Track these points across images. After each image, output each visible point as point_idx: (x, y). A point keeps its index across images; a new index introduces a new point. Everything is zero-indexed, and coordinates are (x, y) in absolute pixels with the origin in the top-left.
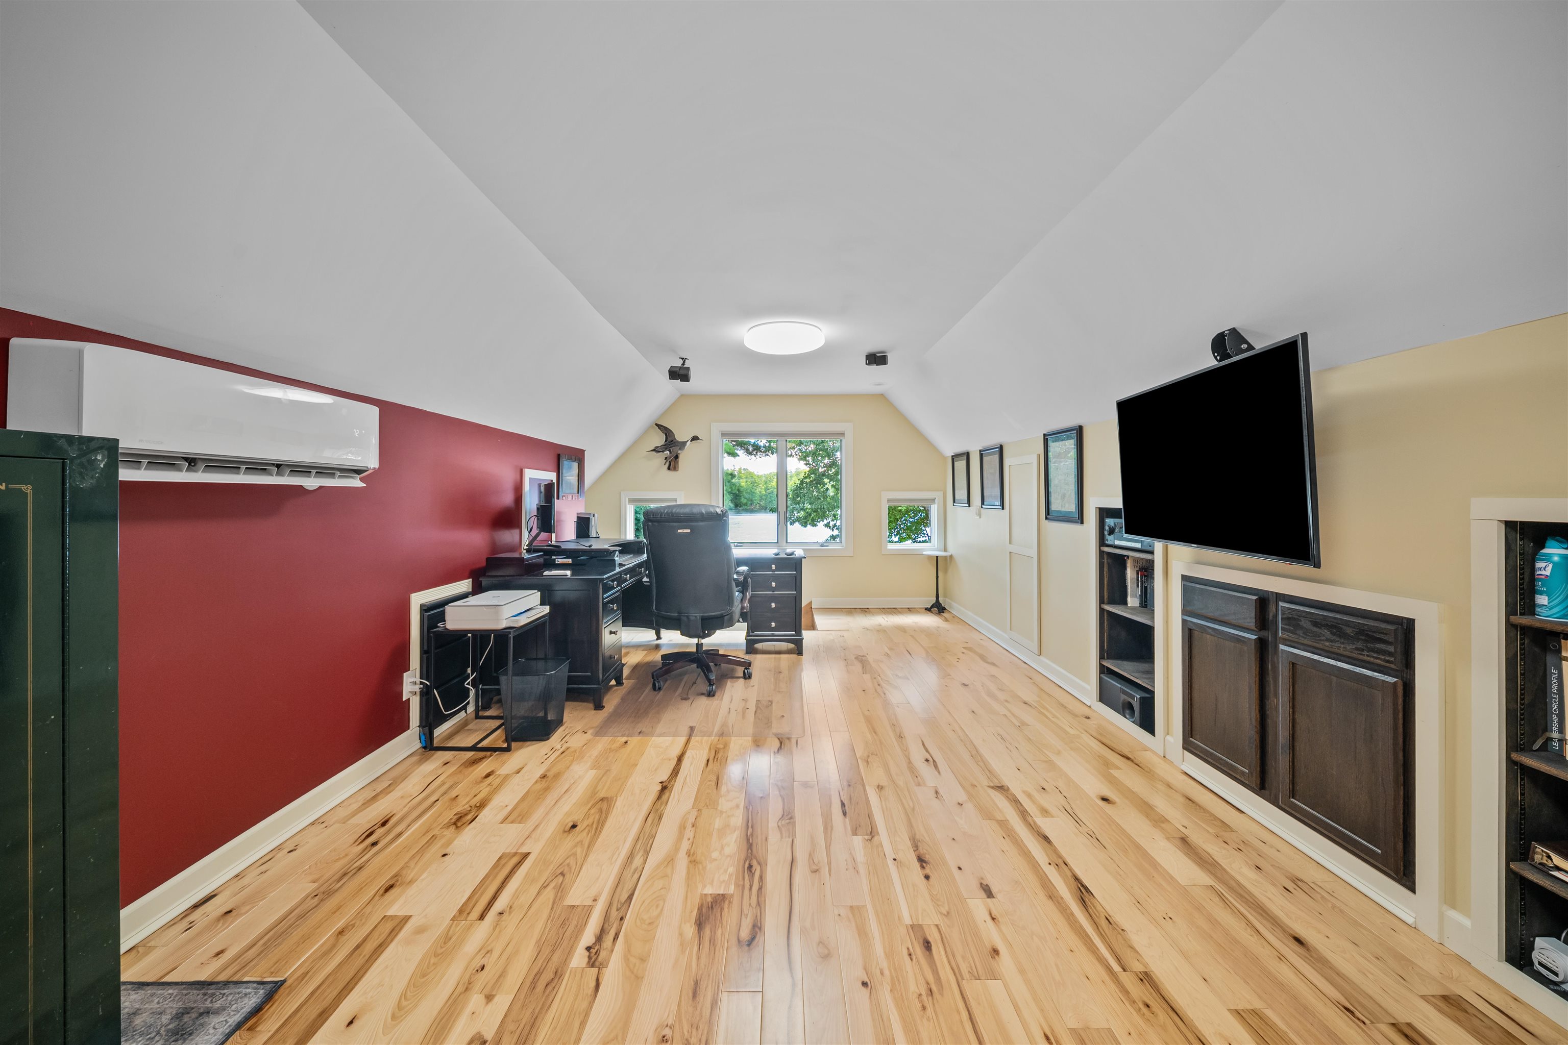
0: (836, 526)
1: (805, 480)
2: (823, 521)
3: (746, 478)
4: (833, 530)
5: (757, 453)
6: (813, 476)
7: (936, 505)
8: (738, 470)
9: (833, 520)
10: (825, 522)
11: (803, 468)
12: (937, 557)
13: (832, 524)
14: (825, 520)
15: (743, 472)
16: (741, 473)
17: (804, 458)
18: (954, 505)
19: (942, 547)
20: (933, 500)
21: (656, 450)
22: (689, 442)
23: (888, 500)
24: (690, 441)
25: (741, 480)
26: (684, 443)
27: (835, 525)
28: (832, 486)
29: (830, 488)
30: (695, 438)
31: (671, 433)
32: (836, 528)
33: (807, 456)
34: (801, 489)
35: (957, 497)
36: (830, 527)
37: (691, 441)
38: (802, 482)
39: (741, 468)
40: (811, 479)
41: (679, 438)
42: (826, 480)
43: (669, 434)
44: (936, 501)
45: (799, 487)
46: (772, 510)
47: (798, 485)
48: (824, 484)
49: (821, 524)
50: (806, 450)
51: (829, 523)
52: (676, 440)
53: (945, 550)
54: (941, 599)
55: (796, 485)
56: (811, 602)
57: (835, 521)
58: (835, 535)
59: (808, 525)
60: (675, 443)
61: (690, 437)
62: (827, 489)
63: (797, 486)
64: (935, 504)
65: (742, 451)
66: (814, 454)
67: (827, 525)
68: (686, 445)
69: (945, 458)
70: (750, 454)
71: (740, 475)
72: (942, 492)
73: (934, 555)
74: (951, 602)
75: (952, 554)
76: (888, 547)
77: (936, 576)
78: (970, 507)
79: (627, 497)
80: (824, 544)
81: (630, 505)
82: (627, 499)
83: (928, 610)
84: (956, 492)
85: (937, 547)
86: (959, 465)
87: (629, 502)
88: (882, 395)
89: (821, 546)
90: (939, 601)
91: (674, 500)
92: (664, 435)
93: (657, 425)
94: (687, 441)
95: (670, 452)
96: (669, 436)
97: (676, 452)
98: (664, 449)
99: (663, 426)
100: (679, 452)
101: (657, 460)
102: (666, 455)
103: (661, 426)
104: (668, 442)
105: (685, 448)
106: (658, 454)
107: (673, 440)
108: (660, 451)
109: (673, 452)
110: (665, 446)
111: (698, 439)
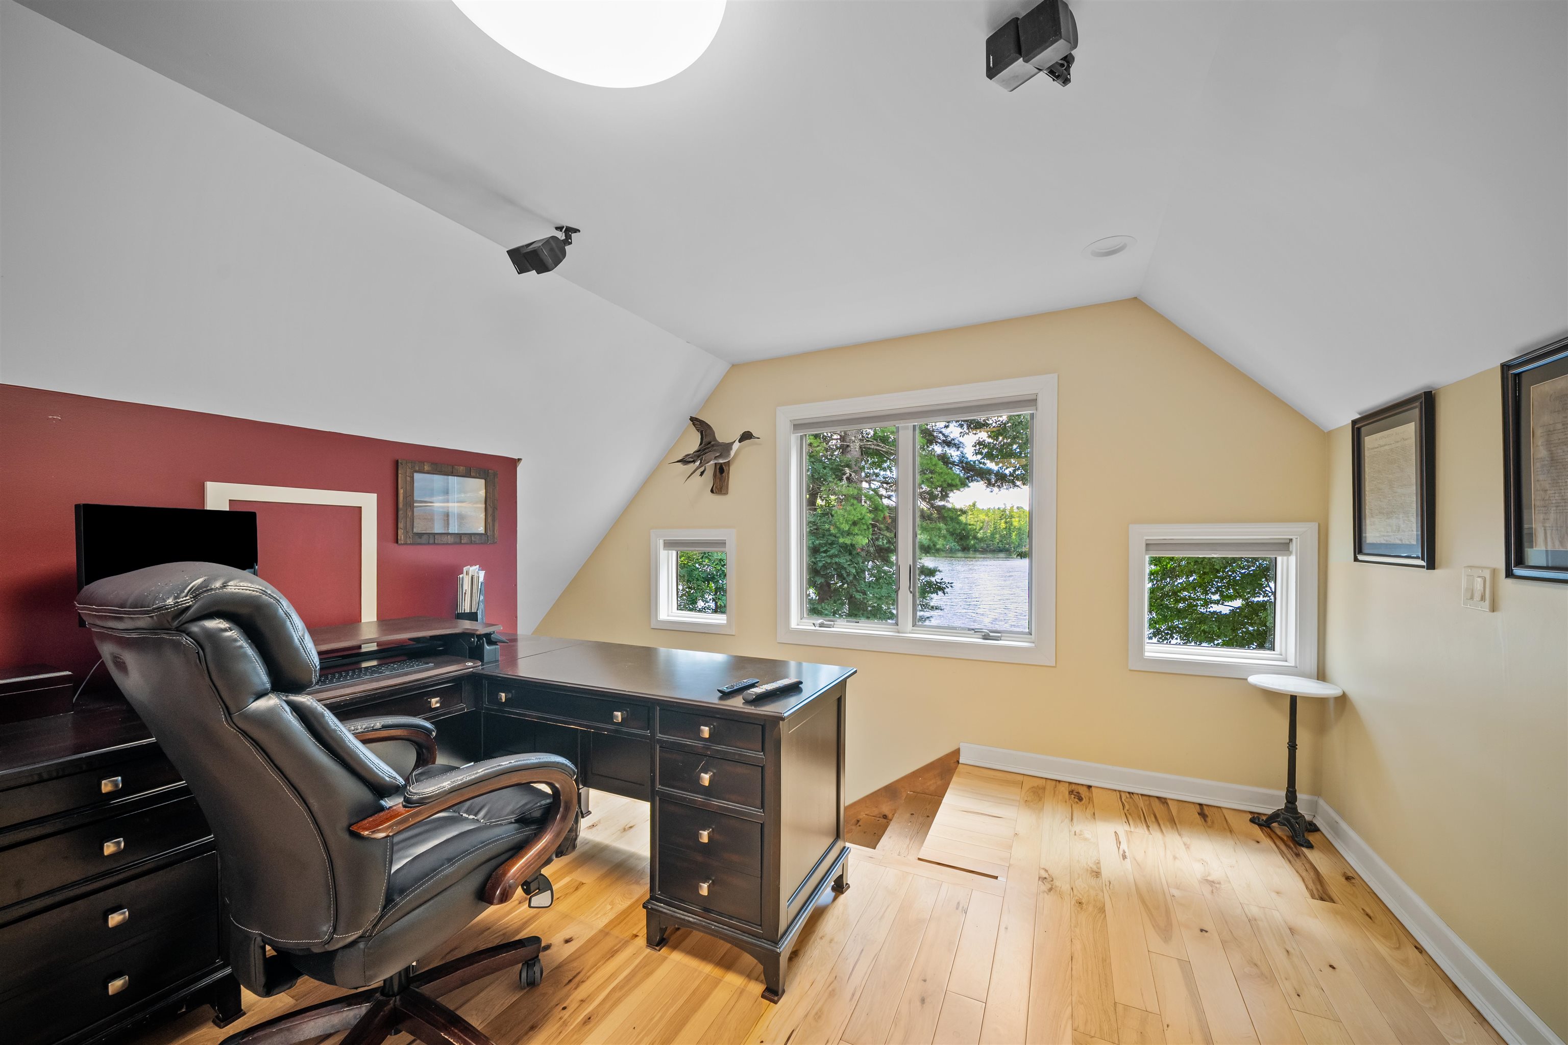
7: (1293, 559)
12: (1293, 699)
18: (1356, 559)
19: (1311, 664)
20: (1285, 546)
21: (684, 461)
22: (736, 446)
23: (1147, 545)
24: (737, 441)
26: (729, 446)
30: (746, 436)
31: (708, 431)
35: (1372, 535)
37: (740, 441)
41: (722, 437)
43: (706, 432)
44: (1293, 547)
46: (1022, 555)
52: (717, 441)
53: (1321, 675)
54: (1303, 799)
56: (959, 750)
60: (713, 446)
64: (1290, 553)
68: (731, 449)
69: (1326, 437)
72: (1315, 526)
73: (1278, 689)
74: (1338, 818)
75: (1344, 692)
76: (1147, 654)
77: (1290, 741)
78: (1435, 570)
79: (661, 540)
80: (991, 634)
81: (666, 551)
82: (661, 542)
83: (1260, 825)
84: (1368, 522)
85: (1293, 665)
86: (1382, 442)
87: (664, 547)
88: (1135, 300)
89: (984, 639)
90: (1296, 809)
91: (723, 544)
92: (700, 434)
93: (693, 419)
94: (735, 442)
95: (712, 462)
96: (706, 435)
97: (721, 461)
98: (703, 457)
99: (700, 420)
100: (725, 460)
101: (692, 474)
102: (705, 467)
103: (696, 419)
104: (705, 445)
105: (732, 453)
106: (692, 467)
107: (713, 443)
108: (694, 461)
109: (716, 462)
110: (700, 452)
111: (751, 438)
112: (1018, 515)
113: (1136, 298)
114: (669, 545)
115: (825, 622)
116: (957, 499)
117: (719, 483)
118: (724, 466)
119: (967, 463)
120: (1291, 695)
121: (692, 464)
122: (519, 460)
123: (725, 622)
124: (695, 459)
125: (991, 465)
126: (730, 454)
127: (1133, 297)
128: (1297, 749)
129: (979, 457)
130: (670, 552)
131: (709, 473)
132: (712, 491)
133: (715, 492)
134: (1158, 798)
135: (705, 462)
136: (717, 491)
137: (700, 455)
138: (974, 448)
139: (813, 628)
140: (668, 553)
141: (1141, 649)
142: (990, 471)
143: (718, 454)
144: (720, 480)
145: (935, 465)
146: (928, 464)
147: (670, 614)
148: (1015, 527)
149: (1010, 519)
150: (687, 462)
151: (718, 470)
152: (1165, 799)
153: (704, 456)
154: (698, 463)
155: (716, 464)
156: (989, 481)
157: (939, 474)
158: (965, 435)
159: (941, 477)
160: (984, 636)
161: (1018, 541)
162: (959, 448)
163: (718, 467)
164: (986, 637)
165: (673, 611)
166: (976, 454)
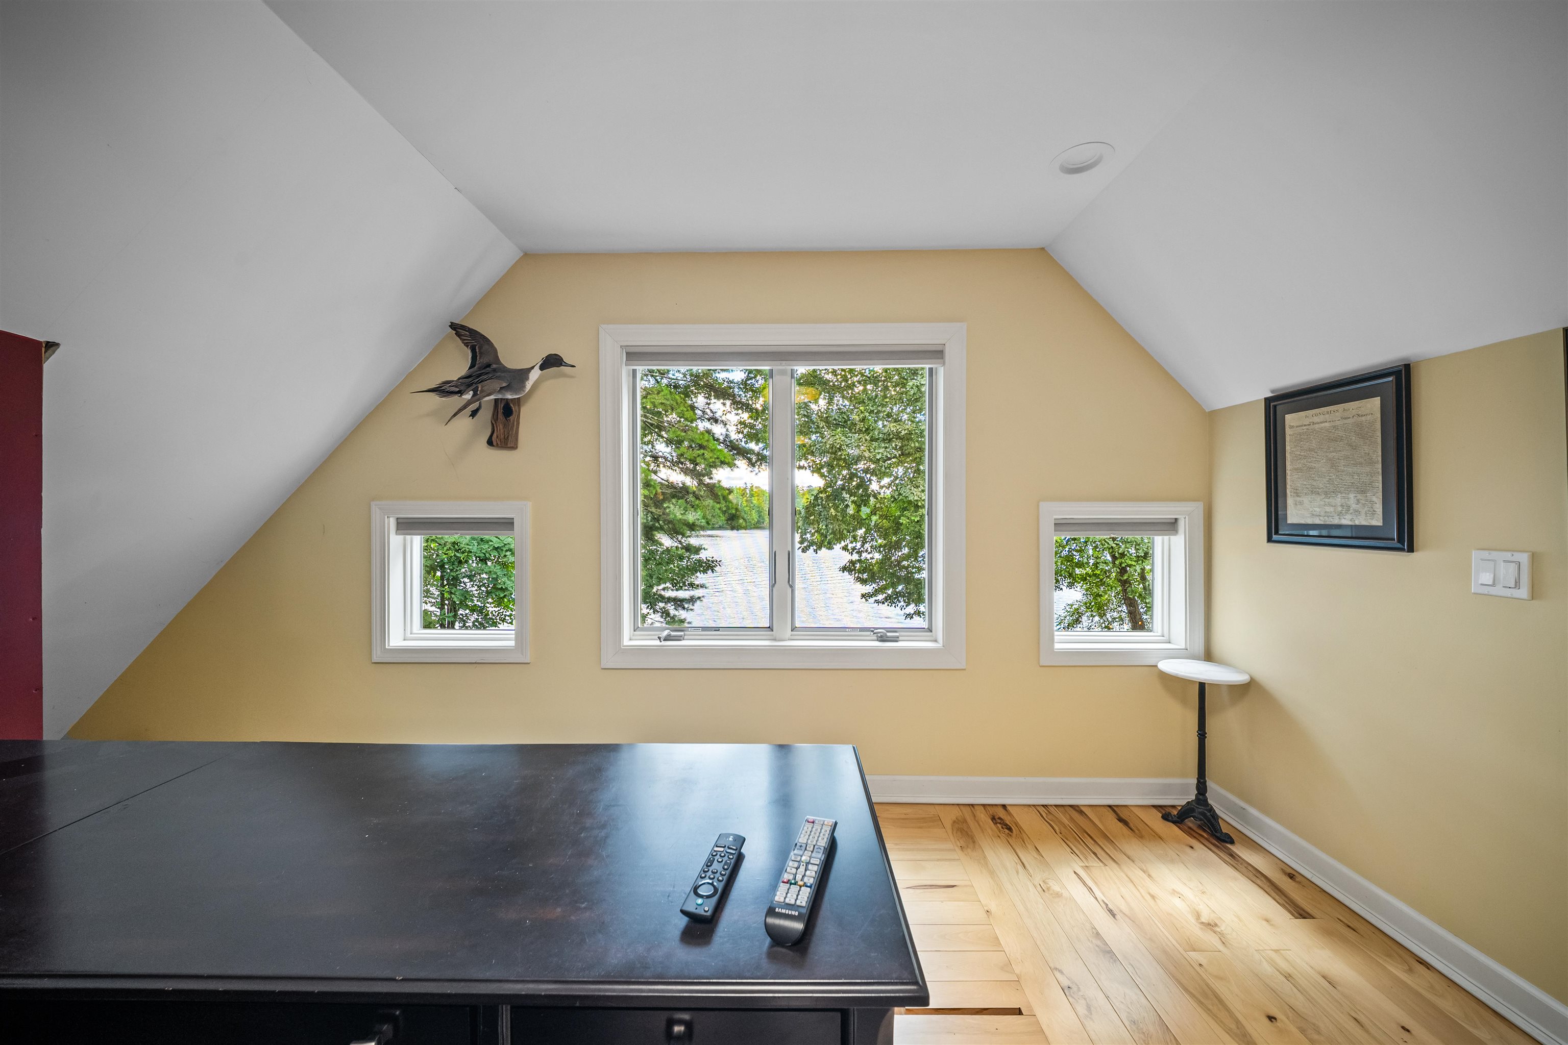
0: (856, 549)
1: (821, 495)
2: (840, 543)
3: (758, 496)
4: (852, 554)
5: (761, 464)
6: (829, 489)
7: (1180, 538)
8: (749, 488)
9: (852, 542)
10: (843, 544)
11: (817, 482)
12: (1202, 686)
13: (850, 546)
14: (842, 542)
15: (754, 490)
16: (753, 491)
17: (817, 470)
18: (1271, 540)
19: (1199, 645)
20: (1167, 526)
21: (442, 390)
22: (535, 375)
23: (1055, 524)
24: (537, 367)
25: (753, 498)
26: (523, 374)
27: (854, 549)
28: (853, 502)
29: (850, 504)
30: (552, 362)
31: (486, 347)
32: (855, 551)
33: (822, 467)
34: (815, 506)
35: (1297, 515)
36: (848, 550)
37: (542, 368)
38: (816, 498)
39: (753, 486)
40: (827, 494)
41: (510, 359)
42: (845, 495)
43: (480, 348)
44: (1181, 525)
45: (813, 504)
47: (812, 502)
48: (844, 500)
49: (838, 547)
50: (821, 461)
51: (847, 546)
52: (501, 363)
53: (1209, 656)
55: (809, 500)
57: (854, 543)
58: (854, 559)
59: (823, 548)
60: (495, 370)
61: (538, 359)
62: (847, 506)
63: (810, 502)
64: (1177, 533)
65: (744, 461)
66: (830, 466)
67: (845, 548)
68: (527, 379)
69: (1209, 416)
70: (753, 465)
71: (752, 492)
72: (1201, 506)
73: (1184, 676)
74: (1243, 804)
75: (1251, 678)
76: (1057, 646)
77: (1199, 730)
78: (1414, 553)
79: (391, 519)
80: (889, 634)
81: (401, 537)
82: (392, 522)
83: (1174, 822)
84: (1290, 501)
85: (1184, 647)
86: (1316, 419)
87: (397, 529)
88: (1042, 252)
89: (880, 641)
90: (1206, 800)
91: (507, 524)
92: (469, 351)
93: (453, 326)
94: (533, 368)
95: (492, 397)
96: (481, 353)
97: (509, 396)
98: (477, 387)
99: (469, 328)
100: (516, 394)
101: (455, 415)
102: (480, 403)
103: (463, 327)
104: (480, 369)
105: (529, 385)
106: (456, 401)
107: (494, 366)
108: (460, 393)
109: (500, 396)
110: (470, 379)
111: (561, 365)
112: (757, 494)
113: (1043, 249)
114: (406, 526)
115: (673, 633)
116: (722, 476)
117: (502, 431)
118: (512, 405)
119: (731, 442)
120: (1199, 682)
121: (456, 397)
122: (51, 346)
123: (512, 643)
124: (462, 388)
125: (752, 446)
126: (524, 387)
127: (1038, 247)
128: (1206, 737)
129: (741, 436)
130: (408, 537)
131: (486, 414)
132: (490, 443)
133: (495, 443)
134: (1071, 806)
135: (484, 394)
136: (499, 443)
137: (471, 382)
138: (736, 427)
139: (657, 643)
140: (405, 540)
141: (1052, 640)
142: (751, 451)
143: (504, 385)
144: (505, 426)
145: (708, 441)
146: (700, 439)
147: (408, 635)
148: (754, 505)
149: (751, 497)
150: (447, 392)
151: (500, 411)
152: (1078, 806)
153: (480, 386)
154: (468, 396)
155: (496, 400)
156: (750, 460)
157: (711, 451)
158: (728, 414)
159: (715, 454)
160: (881, 637)
161: (757, 517)
162: (726, 424)
163: (501, 406)
164: (883, 639)
165: (415, 631)
166: (739, 433)
